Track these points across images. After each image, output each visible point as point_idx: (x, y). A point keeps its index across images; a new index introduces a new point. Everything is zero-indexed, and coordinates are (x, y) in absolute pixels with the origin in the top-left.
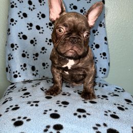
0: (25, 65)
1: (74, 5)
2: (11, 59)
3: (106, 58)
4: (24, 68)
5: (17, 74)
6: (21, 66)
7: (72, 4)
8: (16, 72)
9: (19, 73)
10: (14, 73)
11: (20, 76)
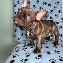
0: (22, 34)
1: (45, 2)
2: (16, 31)
3: (62, 29)
4: (22, 35)
5: (19, 38)
6: (21, 34)
7: (44, 2)
8: (19, 37)
9: (20, 38)
10: (18, 37)
11: (21, 39)
